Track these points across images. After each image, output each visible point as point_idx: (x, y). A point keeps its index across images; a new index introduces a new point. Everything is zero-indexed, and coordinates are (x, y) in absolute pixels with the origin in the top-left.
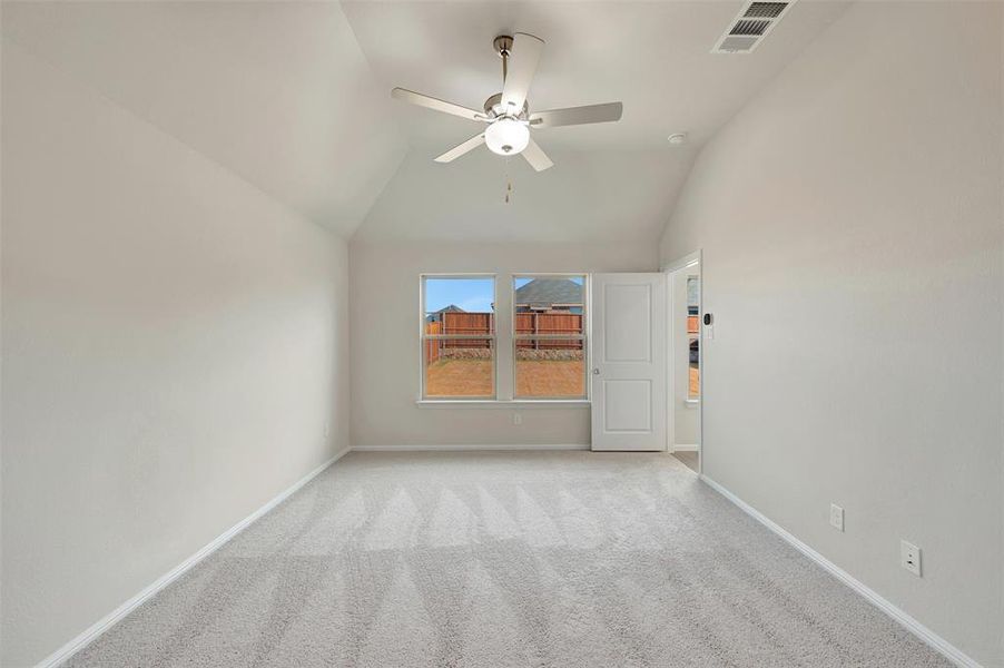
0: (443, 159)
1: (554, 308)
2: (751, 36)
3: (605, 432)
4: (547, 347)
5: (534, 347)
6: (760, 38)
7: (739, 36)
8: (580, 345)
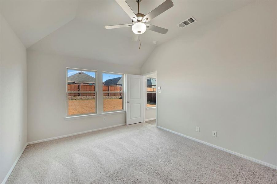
0: (107, 28)
1: (84, 83)
2: (185, 25)
3: (130, 119)
4: (83, 95)
5: (79, 96)
6: (186, 26)
7: (184, 24)
8: (94, 94)
